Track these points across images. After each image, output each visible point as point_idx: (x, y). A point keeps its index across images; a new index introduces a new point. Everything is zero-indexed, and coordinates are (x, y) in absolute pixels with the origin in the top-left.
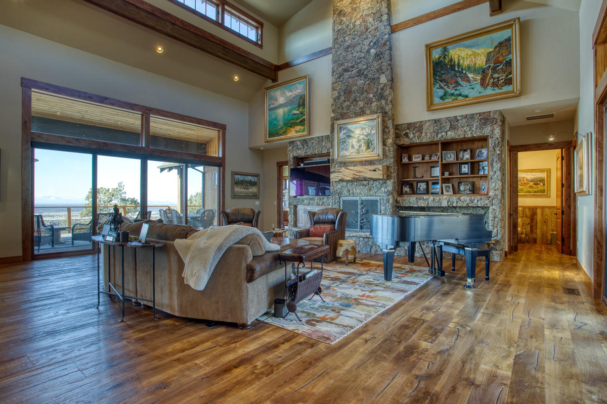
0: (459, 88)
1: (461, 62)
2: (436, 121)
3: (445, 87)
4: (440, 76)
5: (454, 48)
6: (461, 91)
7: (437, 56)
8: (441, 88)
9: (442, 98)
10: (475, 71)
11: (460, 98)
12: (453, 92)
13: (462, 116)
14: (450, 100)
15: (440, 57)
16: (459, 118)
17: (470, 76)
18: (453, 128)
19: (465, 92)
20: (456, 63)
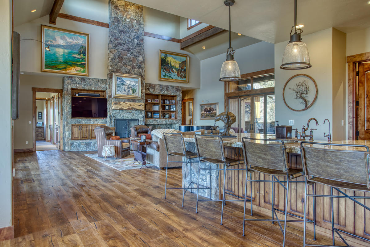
0: (170, 74)
1: (171, 63)
2: (161, 86)
3: (166, 72)
4: (163, 66)
5: (169, 56)
6: (171, 75)
7: (163, 57)
8: (164, 71)
9: (164, 76)
10: (176, 69)
11: (170, 78)
12: (168, 74)
13: (170, 86)
14: (167, 78)
15: (164, 58)
16: (169, 86)
17: (174, 70)
18: (167, 90)
19: (172, 76)
20: (170, 63)
